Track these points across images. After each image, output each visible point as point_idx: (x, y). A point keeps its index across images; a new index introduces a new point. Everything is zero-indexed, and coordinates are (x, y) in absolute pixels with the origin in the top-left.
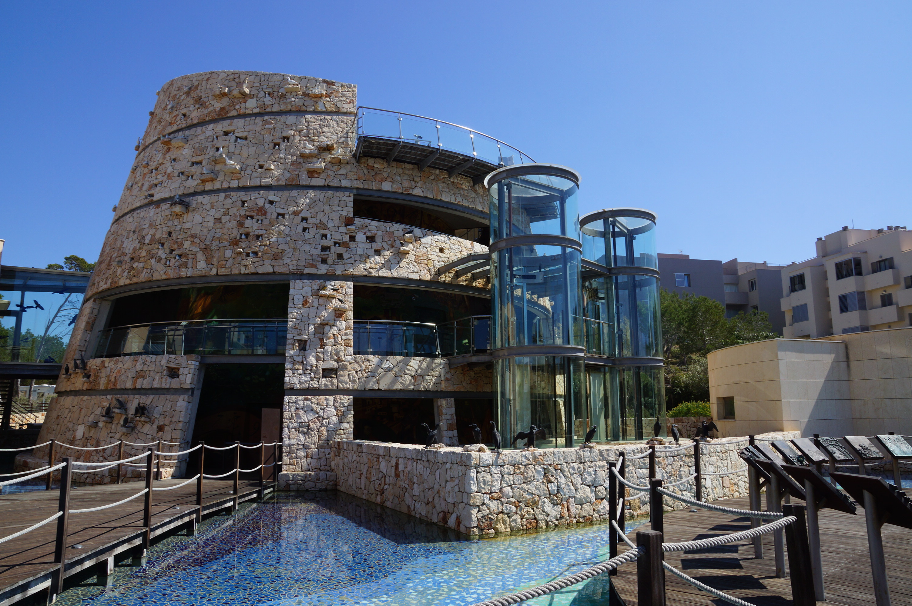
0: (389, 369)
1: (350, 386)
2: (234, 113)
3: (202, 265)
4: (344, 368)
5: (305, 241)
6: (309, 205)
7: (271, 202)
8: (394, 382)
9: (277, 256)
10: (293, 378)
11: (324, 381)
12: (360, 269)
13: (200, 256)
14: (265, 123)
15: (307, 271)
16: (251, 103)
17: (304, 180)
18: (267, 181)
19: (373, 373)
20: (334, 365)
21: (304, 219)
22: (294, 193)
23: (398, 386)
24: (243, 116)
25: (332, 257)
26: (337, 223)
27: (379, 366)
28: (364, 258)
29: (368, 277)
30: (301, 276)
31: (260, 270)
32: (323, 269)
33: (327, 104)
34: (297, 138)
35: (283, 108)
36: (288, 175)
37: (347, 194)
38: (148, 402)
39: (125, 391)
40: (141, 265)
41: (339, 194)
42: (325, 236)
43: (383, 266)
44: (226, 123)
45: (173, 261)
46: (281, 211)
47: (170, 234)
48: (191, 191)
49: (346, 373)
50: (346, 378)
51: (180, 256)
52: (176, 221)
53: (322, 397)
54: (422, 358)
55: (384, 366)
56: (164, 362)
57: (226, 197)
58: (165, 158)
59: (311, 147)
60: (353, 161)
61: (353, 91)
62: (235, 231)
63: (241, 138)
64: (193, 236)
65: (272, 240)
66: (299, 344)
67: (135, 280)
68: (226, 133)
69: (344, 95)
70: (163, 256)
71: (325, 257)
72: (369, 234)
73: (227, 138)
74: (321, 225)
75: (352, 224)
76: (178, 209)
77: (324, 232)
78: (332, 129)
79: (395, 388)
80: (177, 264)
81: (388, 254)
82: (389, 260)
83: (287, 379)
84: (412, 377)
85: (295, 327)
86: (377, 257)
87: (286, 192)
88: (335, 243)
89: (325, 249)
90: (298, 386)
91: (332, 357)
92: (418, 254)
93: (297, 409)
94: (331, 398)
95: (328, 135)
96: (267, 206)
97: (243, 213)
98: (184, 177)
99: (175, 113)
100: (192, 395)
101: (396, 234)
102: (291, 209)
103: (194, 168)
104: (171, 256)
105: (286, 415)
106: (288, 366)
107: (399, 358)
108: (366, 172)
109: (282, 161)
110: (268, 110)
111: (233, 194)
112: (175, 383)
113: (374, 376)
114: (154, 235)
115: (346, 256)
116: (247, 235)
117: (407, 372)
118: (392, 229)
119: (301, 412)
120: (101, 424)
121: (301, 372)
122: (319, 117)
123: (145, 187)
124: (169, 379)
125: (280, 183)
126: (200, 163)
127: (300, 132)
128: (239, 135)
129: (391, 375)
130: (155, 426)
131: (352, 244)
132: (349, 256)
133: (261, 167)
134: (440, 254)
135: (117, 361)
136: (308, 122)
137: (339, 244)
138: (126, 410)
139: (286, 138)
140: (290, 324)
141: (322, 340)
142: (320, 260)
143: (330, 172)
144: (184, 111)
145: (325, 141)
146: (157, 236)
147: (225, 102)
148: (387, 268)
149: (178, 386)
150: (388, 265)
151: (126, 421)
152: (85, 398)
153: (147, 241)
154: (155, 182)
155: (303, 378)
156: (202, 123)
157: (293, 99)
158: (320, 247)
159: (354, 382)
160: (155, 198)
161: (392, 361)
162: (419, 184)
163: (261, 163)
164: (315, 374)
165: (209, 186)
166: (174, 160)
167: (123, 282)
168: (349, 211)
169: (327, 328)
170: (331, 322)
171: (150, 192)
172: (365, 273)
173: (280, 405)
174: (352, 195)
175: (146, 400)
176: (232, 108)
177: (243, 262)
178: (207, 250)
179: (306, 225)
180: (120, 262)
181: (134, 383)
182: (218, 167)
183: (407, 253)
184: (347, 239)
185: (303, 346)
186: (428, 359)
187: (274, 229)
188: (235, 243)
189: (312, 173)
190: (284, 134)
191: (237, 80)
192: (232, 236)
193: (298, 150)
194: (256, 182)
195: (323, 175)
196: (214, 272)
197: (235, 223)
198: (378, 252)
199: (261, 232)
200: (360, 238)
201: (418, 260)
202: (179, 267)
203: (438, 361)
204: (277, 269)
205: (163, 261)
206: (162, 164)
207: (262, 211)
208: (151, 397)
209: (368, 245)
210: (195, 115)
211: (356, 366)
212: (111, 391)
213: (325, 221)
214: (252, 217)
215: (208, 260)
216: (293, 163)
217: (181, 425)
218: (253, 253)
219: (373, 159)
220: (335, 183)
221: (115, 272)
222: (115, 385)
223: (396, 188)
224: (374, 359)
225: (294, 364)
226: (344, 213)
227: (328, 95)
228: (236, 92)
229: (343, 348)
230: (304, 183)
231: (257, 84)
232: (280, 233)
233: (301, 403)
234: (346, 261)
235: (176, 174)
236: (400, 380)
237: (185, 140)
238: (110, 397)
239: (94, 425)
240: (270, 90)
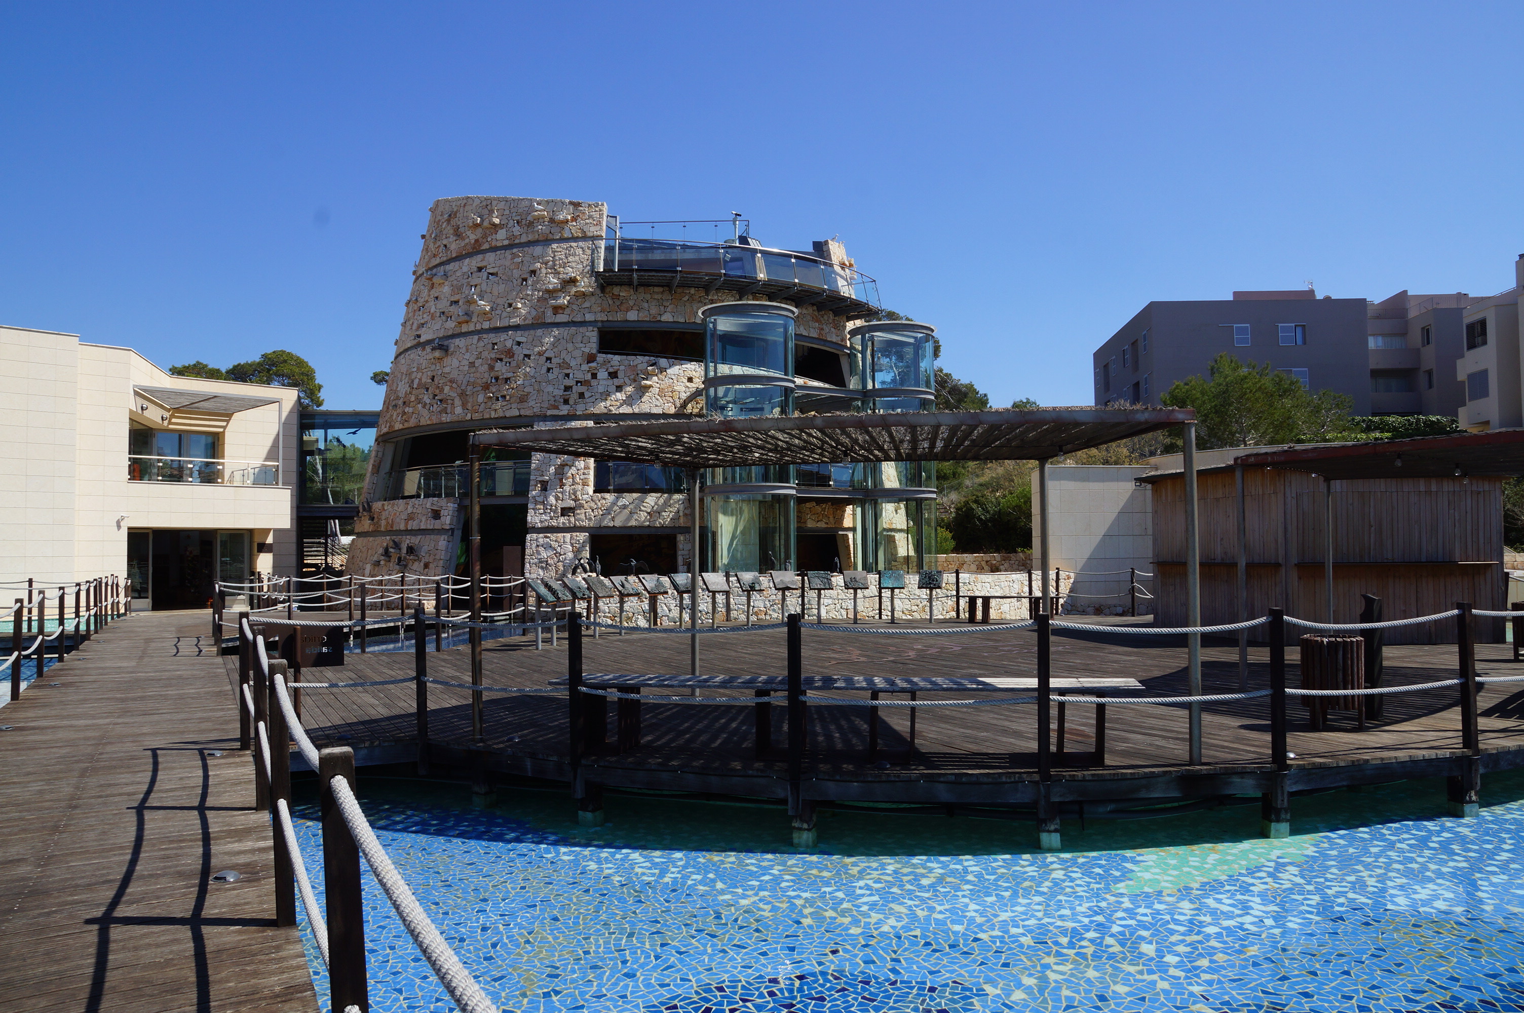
0: (624, 507)
1: (586, 524)
2: (486, 246)
3: (459, 410)
4: (581, 506)
5: (549, 382)
6: (553, 345)
7: (519, 343)
8: (629, 519)
9: (523, 399)
10: (534, 518)
11: (562, 520)
12: (601, 407)
13: (458, 402)
14: (514, 256)
15: (549, 413)
16: (502, 234)
17: (550, 318)
18: (515, 321)
19: (608, 511)
20: (572, 504)
21: (549, 359)
22: (539, 332)
23: (633, 523)
24: (494, 249)
25: (573, 396)
26: (579, 361)
27: (614, 504)
28: (606, 395)
29: (608, 415)
30: (545, 418)
31: (508, 414)
32: (564, 410)
33: (573, 229)
34: (544, 271)
35: (530, 238)
36: (534, 313)
37: (591, 328)
38: (417, 542)
39: (399, 532)
40: (411, 410)
41: (582, 329)
42: (567, 375)
43: (624, 402)
44: (480, 257)
45: (435, 406)
46: (527, 352)
47: (433, 379)
48: (450, 333)
49: (583, 511)
50: (583, 517)
51: (441, 401)
52: (438, 365)
53: (559, 535)
54: (659, 495)
55: (620, 504)
56: (428, 505)
57: (479, 339)
58: (429, 295)
59: (556, 281)
60: (598, 291)
61: (600, 210)
62: (486, 375)
63: (492, 274)
64: (452, 381)
65: (518, 383)
66: (542, 485)
67: (406, 425)
68: (480, 269)
69: (590, 217)
70: (428, 401)
71: (566, 397)
72: (611, 370)
73: (480, 274)
74: (564, 365)
75: (593, 362)
76: (437, 354)
77: (567, 371)
78: (577, 258)
79: (630, 524)
80: (439, 409)
81: (629, 389)
82: (630, 396)
83: (529, 518)
84: (649, 513)
85: (537, 469)
86: (618, 394)
87: (532, 332)
88: (577, 382)
89: (567, 388)
90: (539, 525)
91: (570, 496)
92: (662, 386)
93: (538, 546)
94: (568, 535)
95: (574, 265)
96: (515, 347)
97: (493, 356)
98: (444, 318)
99: (438, 244)
100: (452, 535)
101: (640, 367)
102: (536, 349)
103: (453, 309)
104: (434, 401)
105: (528, 551)
106: (530, 506)
107: (635, 495)
108: (611, 302)
109: (529, 298)
110: (517, 241)
111: (485, 336)
112: (437, 524)
113: (609, 514)
114: (420, 379)
115: (587, 395)
116: (497, 379)
117: (643, 508)
118: (635, 363)
119: (541, 549)
120: (382, 563)
121: (542, 511)
122: (565, 245)
123: (415, 327)
124: (433, 521)
125: (527, 322)
126: (456, 302)
127: (546, 264)
128: (491, 271)
129: (627, 511)
130: (422, 564)
131: (594, 382)
132: (590, 394)
133: (510, 305)
134: (688, 384)
135: (393, 505)
136: (554, 252)
137: (581, 382)
138: (400, 549)
139: (533, 272)
140: (533, 466)
141: (561, 480)
142: (562, 400)
143: (575, 307)
144: (445, 242)
145: (571, 272)
146: (424, 380)
147: (479, 232)
148: (628, 405)
149: (439, 527)
150: (629, 402)
151: (400, 559)
152: (371, 539)
153: (415, 386)
154: (422, 321)
155: (544, 517)
156: (460, 257)
157: (540, 227)
158: (563, 387)
159: (590, 519)
160: (422, 339)
161: (627, 499)
162: (669, 309)
163: (510, 301)
164: (554, 512)
165: (464, 329)
166: (437, 298)
167: (398, 426)
168: (592, 346)
169: (566, 468)
170: (569, 463)
171: (418, 333)
172: (605, 411)
173: (522, 544)
174: (596, 329)
175: (414, 540)
176: (484, 240)
177: (493, 406)
178: (463, 395)
179: (550, 366)
180: (395, 406)
181: (406, 524)
182: (472, 308)
183: (650, 386)
184: (589, 377)
185: (545, 487)
186: (666, 495)
187: (521, 372)
188: (486, 387)
189: (557, 309)
190: (531, 268)
191: (489, 207)
192: (484, 380)
193: (544, 284)
194: (505, 323)
195: (567, 311)
196: (468, 417)
197: (486, 366)
198: (619, 388)
199: (510, 375)
200: (602, 375)
201: (661, 393)
202: (440, 412)
203: (677, 497)
204: (523, 413)
205: (427, 407)
206: (427, 301)
207: (510, 353)
208: (419, 537)
209: (610, 382)
210: (454, 247)
211: (593, 504)
212: (390, 532)
213: (568, 360)
214: (501, 360)
215: (464, 405)
216: (539, 299)
217: (442, 562)
218: (502, 396)
219: (619, 287)
220: (579, 318)
221: (392, 416)
222: (392, 527)
223: (644, 316)
224: (610, 497)
225: (536, 504)
226: (587, 350)
227: (574, 219)
228: (486, 224)
229: (580, 487)
230: (549, 321)
231: (507, 212)
232: (525, 375)
233: (541, 540)
234: (588, 400)
235: (438, 315)
236: (635, 516)
237: (446, 275)
238: (388, 538)
239: (377, 564)
240: (518, 218)
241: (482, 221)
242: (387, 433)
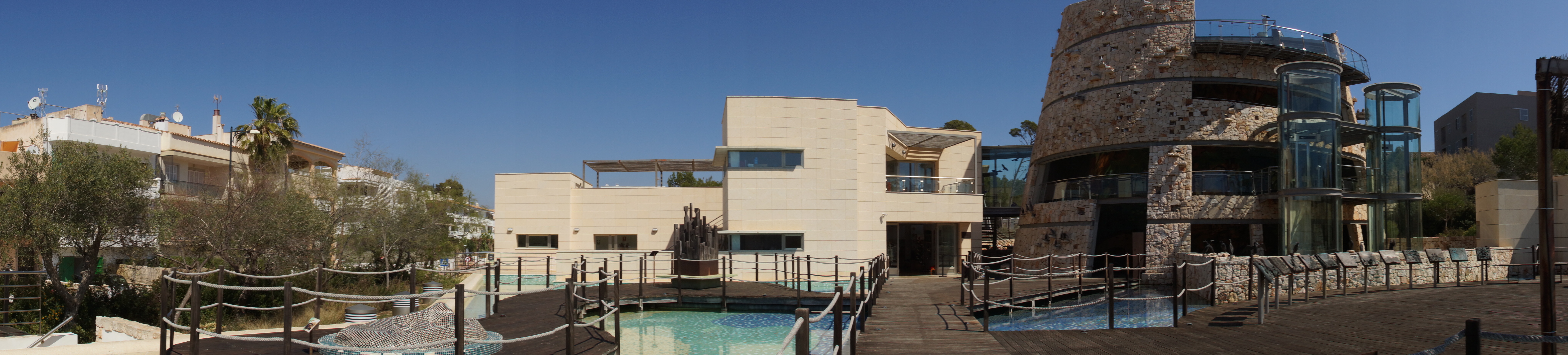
0: (1215, 205)
1: (1189, 216)
2: (1109, 30)
3: (1094, 139)
4: (1185, 204)
5: (1159, 118)
6: (1161, 93)
7: (1136, 93)
9: (1141, 130)
10: (1152, 212)
11: (1172, 214)
12: (1196, 135)
13: (1093, 134)
14: (1129, 35)
15: (1160, 139)
16: (1119, 21)
17: (1158, 75)
18: (1132, 77)
19: (1205, 208)
20: (1178, 202)
21: (1158, 103)
22: (1151, 85)
23: (1221, 216)
24: (1114, 31)
25: (1177, 128)
26: (1180, 104)
27: (1208, 202)
28: (1199, 128)
29: (1202, 141)
30: (1157, 143)
31: (1131, 141)
32: (1171, 137)
33: (1172, 15)
34: (1152, 44)
35: (1141, 22)
36: (1147, 72)
37: (1188, 82)
38: (1068, 230)
39: (1054, 224)
40: (1059, 141)
41: (1181, 83)
42: (1172, 114)
43: (1212, 132)
44: (1105, 37)
45: (1077, 137)
46: (1143, 98)
47: (1074, 119)
48: (1085, 88)
49: (1186, 208)
50: (1186, 211)
51: (1081, 134)
52: (1077, 110)
53: (1170, 224)
54: (1238, 196)
55: (1212, 202)
56: (1075, 205)
57: (1107, 91)
58: (1068, 66)
59: (1161, 50)
60: (1191, 57)
62: (1114, 115)
63: (1114, 48)
64: (1088, 120)
65: (1137, 119)
66: (1157, 190)
67: (1056, 151)
68: (1105, 45)
69: (1184, 8)
70: (1071, 135)
71: (1172, 129)
72: (1203, 110)
73: (1106, 48)
74: (1169, 107)
75: (1190, 104)
76: (1077, 102)
77: (1172, 111)
78: (1175, 35)
79: (1219, 217)
80: (1080, 139)
81: (1216, 123)
82: (1217, 128)
83: (1148, 213)
84: (1232, 209)
85: (1153, 178)
86: (1208, 126)
87: (1146, 85)
88: (1179, 118)
89: (1172, 123)
90: (1156, 218)
91: (1177, 198)
92: (1238, 122)
93: (1155, 232)
94: (1176, 225)
95: (1173, 39)
96: (1133, 95)
97: (1118, 102)
98: (1080, 79)
99: (1072, 32)
100: (1093, 225)
101: (1223, 108)
102: (1149, 96)
103: (1086, 72)
104: (1076, 134)
105: (1148, 236)
106: (1149, 204)
107: (1222, 197)
108: (1201, 64)
109: (1143, 62)
110: (1130, 25)
111: (1111, 89)
112: (1082, 218)
113: (1205, 210)
114: (1065, 121)
115: (1186, 127)
116: (1121, 117)
117: (1228, 206)
118: (1219, 105)
119: (1157, 235)
120: (1043, 245)
121: (1157, 208)
122: (1166, 27)
123: (1058, 87)
124: (1079, 216)
125: (1142, 78)
126: (1089, 68)
127: (1154, 39)
128: (1113, 46)
129: (1216, 208)
130: (1072, 246)
131: (1191, 119)
132: (1188, 127)
133: (1128, 68)
134: (1255, 120)
135: (1050, 205)
136: (1159, 31)
137: (1182, 118)
138: (1056, 235)
139: (1145, 45)
140: (1150, 176)
141: (1170, 186)
142: (1169, 131)
143: (1175, 67)
144: (1077, 30)
145: (1171, 44)
146: (1067, 121)
147: (1103, 21)
148: (1215, 134)
149: (1084, 220)
150: (1216, 131)
151: (1056, 242)
152: (1034, 228)
153: (1061, 125)
154: (1064, 83)
155: (1159, 212)
156: (1088, 39)
157: (1148, 15)
158: (1169, 122)
159: (1191, 214)
160: (1065, 95)
161: (1217, 199)
162: (1241, 70)
163: (1128, 65)
164: (1166, 209)
165: (1096, 84)
166: (1074, 67)
167: (1050, 152)
168: (1189, 95)
169: (1174, 178)
170: (1176, 174)
171: (1061, 90)
172: (1200, 138)
173: (1144, 230)
174: (1191, 82)
175: (1066, 229)
176: (1107, 26)
177: (1120, 136)
178: (1097, 129)
179: (1159, 107)
180: (1047, 139)
181: (1060, 218)
182: (1101, 70)
183: (1231, 122)
184: (1187, 114)
185: (1159, 191)
186: (1243, 197)
187: (1138, 112)
188: (1114, 123)
189: (1162, 69)
190: (1143, 43)
191: (1109, 5)
192: (1112, 118)
193: (1153, 53)
194: (1126, 79)
195: (1170, 70)
196: (1102, 144)
197: (1113, 109)
198: (1209, 123)
199: (1131, 114)
200: (1197, 113)
201: (1238, 127)
202: (1081, 141)
203: (1250, 198)
204: (1141, 140)
205: (1071, 138)
206: (1066, 70)
207: (1130, 99)
208: (1070, 227)
209: (1202, 118)
210: (1084, 33)
211: (1193, 203)
212: (1048, 224)
213: (1172, 103)
214: (1124, 104)
215: (1098, 136)
216: (1150, 63)
217: (1088, 242)
218: (1125, 129)
219: (1205, 54)
220: (1179, 75)
221: (1044, 146)
222: (1049, 220)
223: (1224, 74)
224: (1205, 198)
225: (1153, 203)
226: (1186, 97)
227: (1173, 10)
228: (1108, 15)
229: (1184, 191)
230: (1158, 77)
231: (1122, 7)
232: (1142, 114)
233: (1157, 228)
234: (1187, 131)
235: (1075, 77)
236: (1223, 212)
237: (1079, 51)
238: (1047, 228)
239: (1040, 245)
240: (1131, 10)
241: (1105, 14)
242: (1041, 158)
